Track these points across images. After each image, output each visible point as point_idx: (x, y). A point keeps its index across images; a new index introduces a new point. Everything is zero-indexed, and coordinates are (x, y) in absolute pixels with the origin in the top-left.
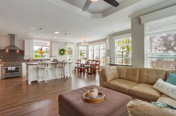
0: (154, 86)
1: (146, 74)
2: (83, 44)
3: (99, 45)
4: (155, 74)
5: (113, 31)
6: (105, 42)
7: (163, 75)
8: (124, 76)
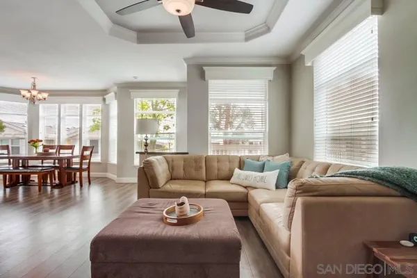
0: (233, 180)
1: (215, 164)
2: (28, 95)
3: (78, 105)
4: (228, 163)
5: (135, 78)
6: (101, 98)
7: (237, 164)
8: (181, 173)
